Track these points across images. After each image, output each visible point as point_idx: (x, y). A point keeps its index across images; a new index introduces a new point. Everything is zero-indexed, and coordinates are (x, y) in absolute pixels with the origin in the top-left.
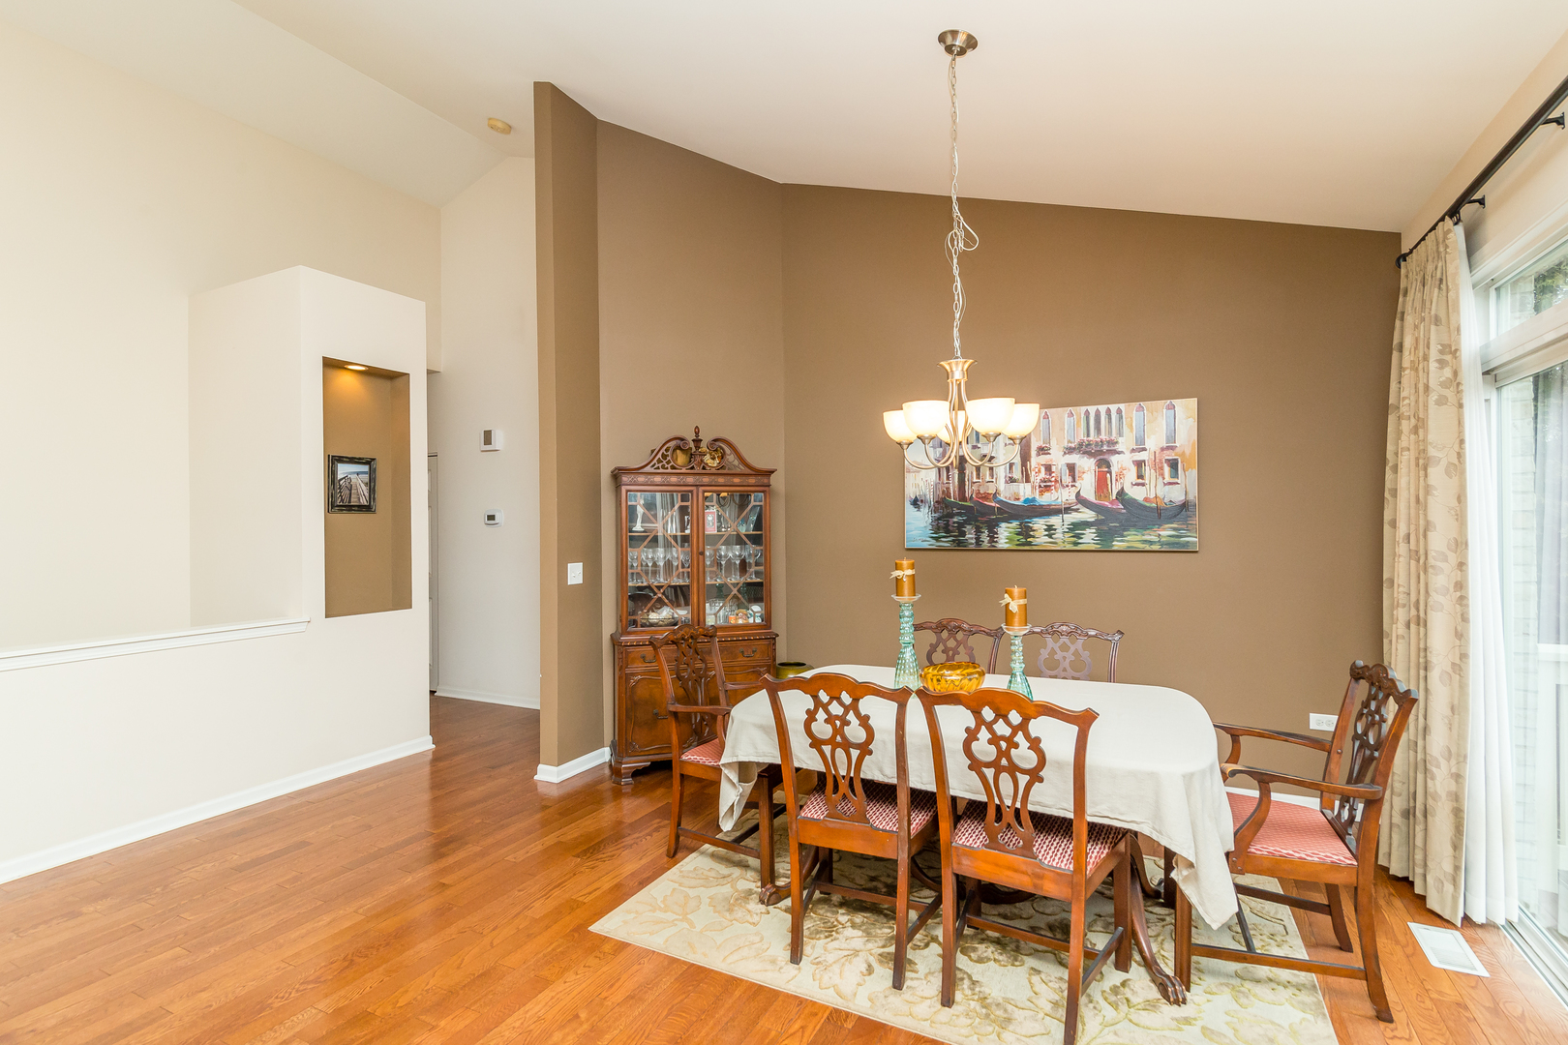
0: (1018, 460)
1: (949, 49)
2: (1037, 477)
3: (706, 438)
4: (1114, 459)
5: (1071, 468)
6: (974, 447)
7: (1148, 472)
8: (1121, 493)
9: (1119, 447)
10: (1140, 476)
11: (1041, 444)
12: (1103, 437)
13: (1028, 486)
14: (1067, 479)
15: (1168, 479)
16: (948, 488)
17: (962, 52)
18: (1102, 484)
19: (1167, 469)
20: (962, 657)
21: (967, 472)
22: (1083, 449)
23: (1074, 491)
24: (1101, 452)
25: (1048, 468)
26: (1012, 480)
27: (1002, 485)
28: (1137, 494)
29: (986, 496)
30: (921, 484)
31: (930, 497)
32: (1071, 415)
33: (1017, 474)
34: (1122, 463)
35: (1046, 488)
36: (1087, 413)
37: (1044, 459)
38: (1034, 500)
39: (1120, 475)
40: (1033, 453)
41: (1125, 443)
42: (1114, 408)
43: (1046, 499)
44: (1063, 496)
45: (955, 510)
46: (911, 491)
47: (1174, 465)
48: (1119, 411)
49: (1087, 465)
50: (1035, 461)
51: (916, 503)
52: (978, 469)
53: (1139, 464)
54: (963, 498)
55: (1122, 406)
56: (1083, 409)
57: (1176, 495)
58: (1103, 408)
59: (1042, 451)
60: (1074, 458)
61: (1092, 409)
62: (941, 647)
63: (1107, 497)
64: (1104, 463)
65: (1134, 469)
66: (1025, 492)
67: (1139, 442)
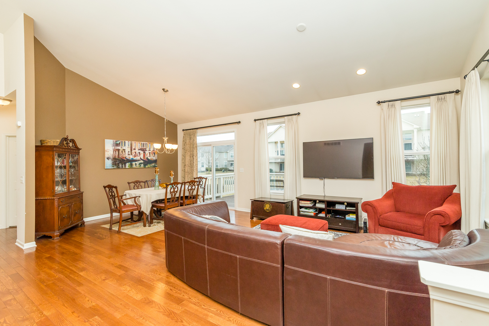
0: (130, 151)
1: (164, 91)
2: (134, 154)
3: (69, 138)
4: (146, 152)
5: (139, 153)
6: (121, 147)
7: (151, 154)
8: (147, 158)
9: (147, 150)
10: (150, 155)
11: (134, 148)
12: (144, 148)
13: (132, 156)
14: (139, 155)
15: (153, 156)
16: (116, 156)
17: (166, 92)
18: (144, 156)
19: (153, 154)
20: (140, 187)
21: (120, 152)
22: (141, 149)
23: (140, 157)
24: (144, 150)
25: (135, 153)
26: (129, 154)
27: (127, 155)
28: (149, 158)
29: (124, 157)
30: (109, 154)
31: (111, 157)
32: (139, 143)
33: (130, 153)
34: (147, 152)
35: (135, 156)
36: (142, 143)
37: (135, 151)
38: (133, 158)
39: (147, 155)
40: (133, 149)
41: (148, 149)
42: (146, 143)
43: (135, 158)
44: (138, 158)
45: (117, 160)
46: (106, 156)
47: (154, 153)
48: (147, 144)
49: (142, 152)
50: (133, 151)
51: (108, 158)
52: (122, 151)
53: (150, 153)
54: (119, 158)
55: (147, 143)
56: (141, 142)
57: (154, 158)
58: (144, 143)
59: (134, 149)
60: (140, 151)
61: (143, 143)
62: (136, 186)
63: (145, 158)
64: (144, 152)
65: (149, 154)
66: (131, 157)
67: (150, 149)
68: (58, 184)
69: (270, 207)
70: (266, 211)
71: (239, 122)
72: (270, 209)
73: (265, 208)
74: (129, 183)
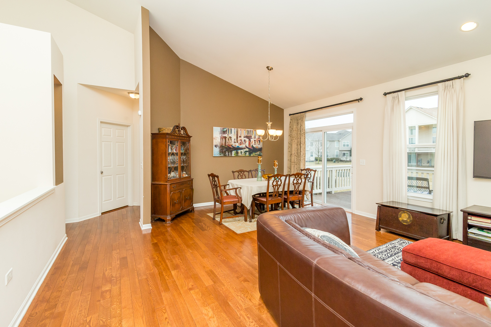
0: (236, 138)
1: (268, 69)
2: (239, 142)
3: (181, 126)
4: (251, 139)
5: (245, 140)
6: (228, 135)
7: (256, 142)
8: (252, 146)
9: (252, 137)
10: (255, 143)
11: (240, 135)
12: (250, 135)
13: (238, 143)
14: (244, 143)
15: (259, 144)
16: (223, 143)
17: (270, 70)
18: (249, 144)
19: (259, 142)
20: (244, 177)
21: (226, 140)
22: (247, 137)
23: (245, 145)
24: (249, 138)
25: (241, 140)
26: (235, 142)
27: (233, 143)
28: (255, 146)
29: (230, 145)
30: (217, 142)
31: (219, 145)
32: (245, 130)
33: (236, 141)
34: (252, 140)
35: (241, 144)
36: (247, 130)
37: (240, 138)
38: (239, 146)
39: (252, 142)
40: (239, 137)
41: (253, 137)
42: (251, 130)
43: (241, 146)
44: (243, 146)
45: (224, 148)
46: (215, 144)
47: (259, 141)
48: (252, 131)
49: (247, 140)
50: (239, 139)
51: (216, 146)
52: (229, 139)
53: (255, 140)
54: (226, 145)
55: (252, 130)
56: (247, 129)
57: (260, 146)
58: (250, 130)
59: (240, 137)
60: (245, 139)
61: (248, 130)
62: (240, 175)
63: (250, 146)
64: (250, 140)
66: (237, 145)
67: (255, 136)
68: (170, 170)
69: (409, 217)
70: (402, 222)
71: (361, 99)
72: (409, 221)
73: (400, 219)
74: (233, 172)
